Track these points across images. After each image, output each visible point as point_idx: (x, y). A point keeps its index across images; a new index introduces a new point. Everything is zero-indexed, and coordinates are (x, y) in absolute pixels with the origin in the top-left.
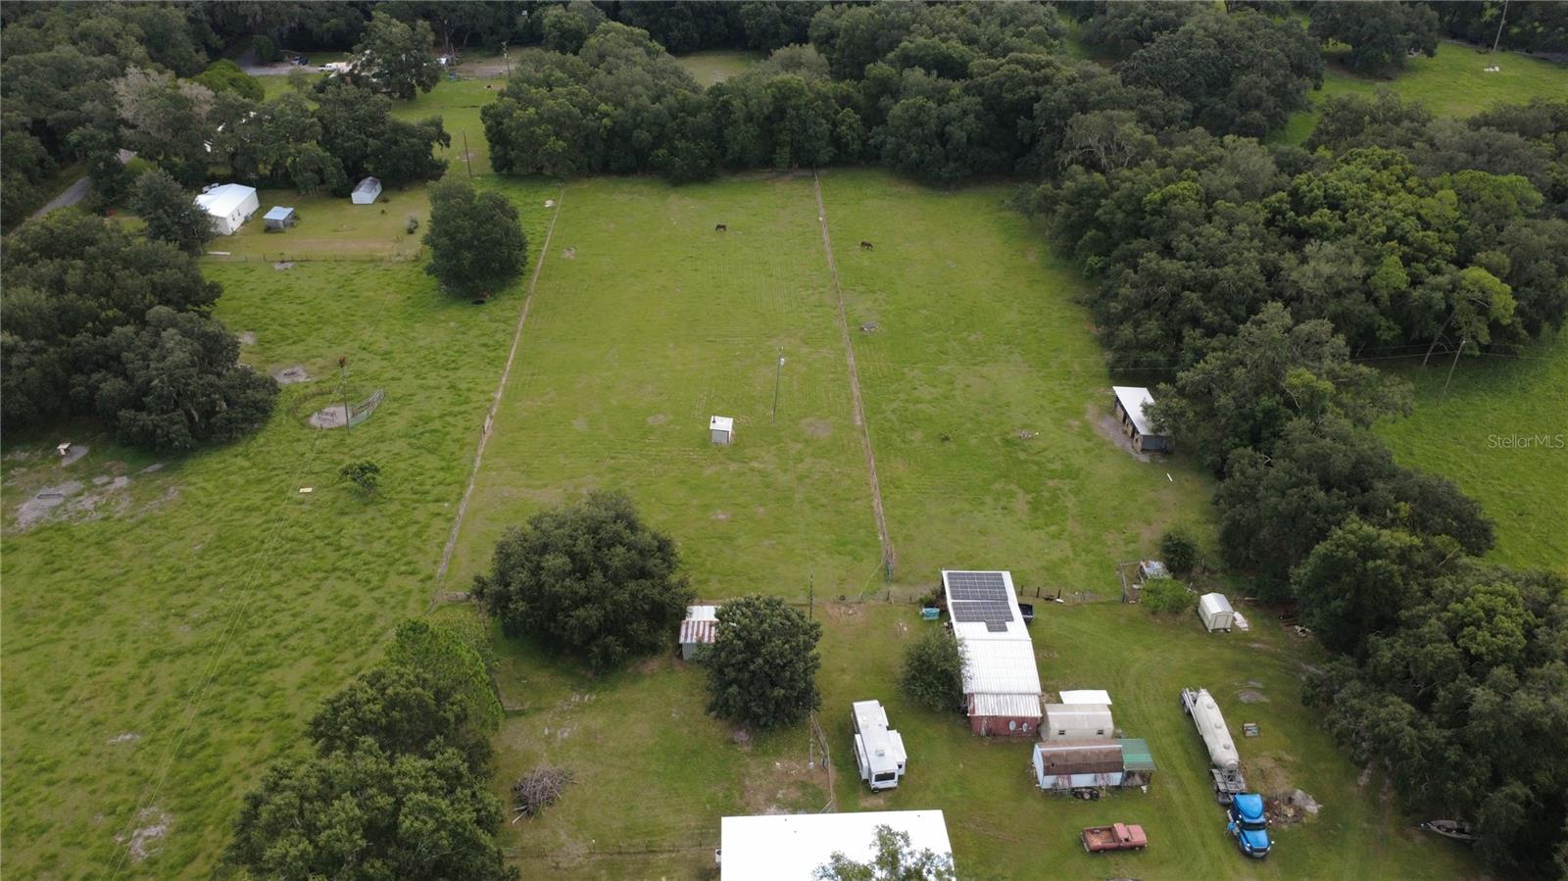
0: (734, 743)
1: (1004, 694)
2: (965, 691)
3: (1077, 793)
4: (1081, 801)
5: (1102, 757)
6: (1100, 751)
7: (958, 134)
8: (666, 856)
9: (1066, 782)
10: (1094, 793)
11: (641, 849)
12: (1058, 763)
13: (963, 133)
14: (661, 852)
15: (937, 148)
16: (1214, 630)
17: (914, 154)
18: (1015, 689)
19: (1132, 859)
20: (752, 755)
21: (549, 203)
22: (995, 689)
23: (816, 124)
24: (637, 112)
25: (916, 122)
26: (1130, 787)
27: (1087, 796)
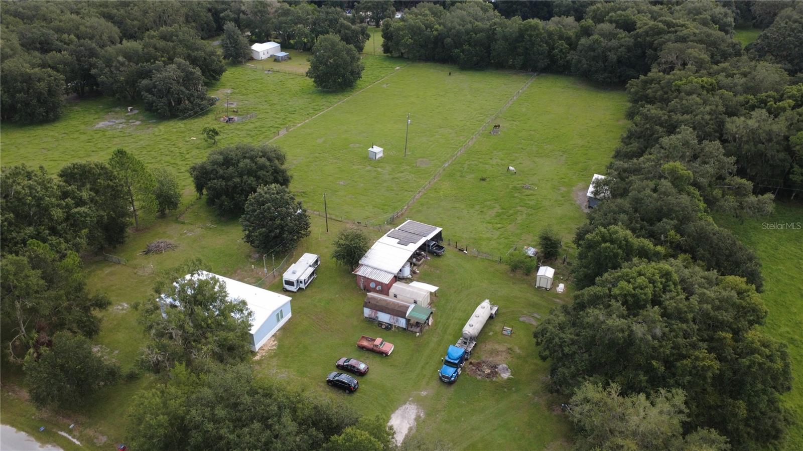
0: (250, 257)
1: (378, 269)
2: (360, 262)
3: (380, 324)
4: (379, 328)
5: (397, 307)
6: (398, 304)
7: (613, 56)
9: (376, 315)
10: (389, 327)
12: (372, 302)
13: (616, 57)
15: (601, 63)
16: (539, 287)
18: (384, 268)
19: (378, 359)
20: (252, 263)
21: (397, 68)
22: (375, 266)
23: (540, 46)
24: (450, 29)
25: (591, 48)
26: (412, 331)
27: (383, 327)
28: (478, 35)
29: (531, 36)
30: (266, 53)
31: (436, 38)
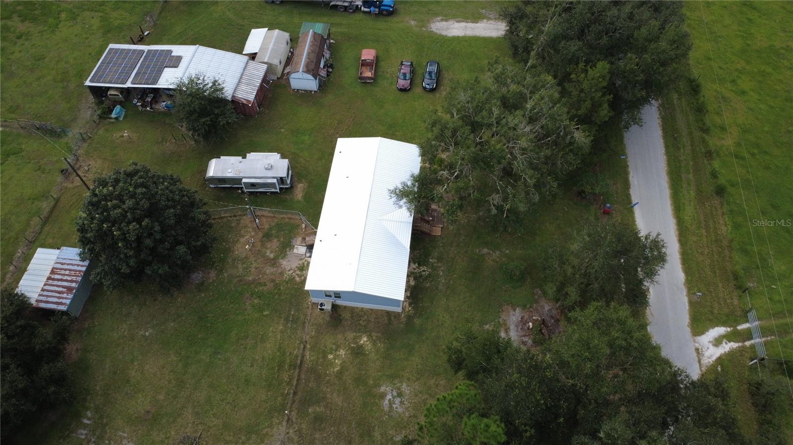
0: (202, 284)
1: (241, 78)
2: (229, 98)
6: (312, 42)
10: (330, 65)
11: (296, 374)
12: (312, 67)
18: (240, 70)
20: (221, 271)
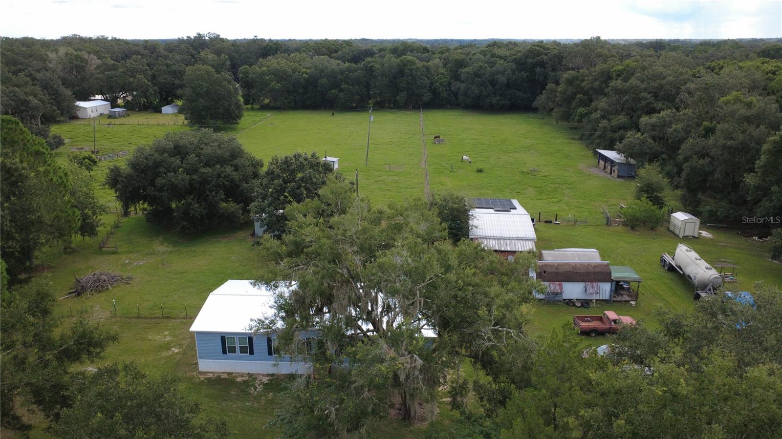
1: (505, 239)
2: (472, 236)
3: (570, 303)
4: (573, 308)
5: (590, 268)
6: (589, 264)
7: (502, 79)
8: (178, 321)
9: (558, 288)
10: (585, 303)
11: (157, 315)
12: (548, 270)
13: (504, 78)
14: (175, 318)
15: (490, 88)
16: (685, 237)
17: (476, 91)
18: (514, 234)
21: (269, 115)
22: (497, 236)
23: (422, 79)
24: (322, 71)
25: (477, 75)
26: (620, 302)
27: (579, 305)
28: (356, 73)
29: (411, 70)
30: (94, 111)
31: (307, 80)
